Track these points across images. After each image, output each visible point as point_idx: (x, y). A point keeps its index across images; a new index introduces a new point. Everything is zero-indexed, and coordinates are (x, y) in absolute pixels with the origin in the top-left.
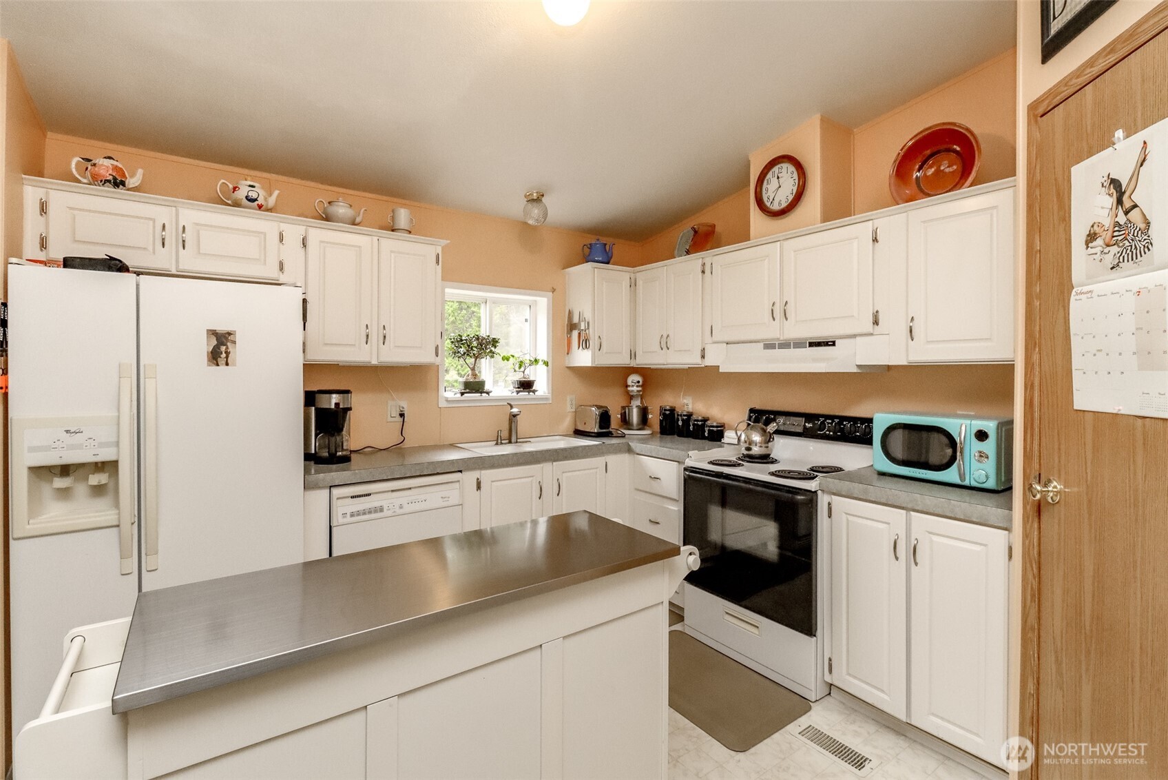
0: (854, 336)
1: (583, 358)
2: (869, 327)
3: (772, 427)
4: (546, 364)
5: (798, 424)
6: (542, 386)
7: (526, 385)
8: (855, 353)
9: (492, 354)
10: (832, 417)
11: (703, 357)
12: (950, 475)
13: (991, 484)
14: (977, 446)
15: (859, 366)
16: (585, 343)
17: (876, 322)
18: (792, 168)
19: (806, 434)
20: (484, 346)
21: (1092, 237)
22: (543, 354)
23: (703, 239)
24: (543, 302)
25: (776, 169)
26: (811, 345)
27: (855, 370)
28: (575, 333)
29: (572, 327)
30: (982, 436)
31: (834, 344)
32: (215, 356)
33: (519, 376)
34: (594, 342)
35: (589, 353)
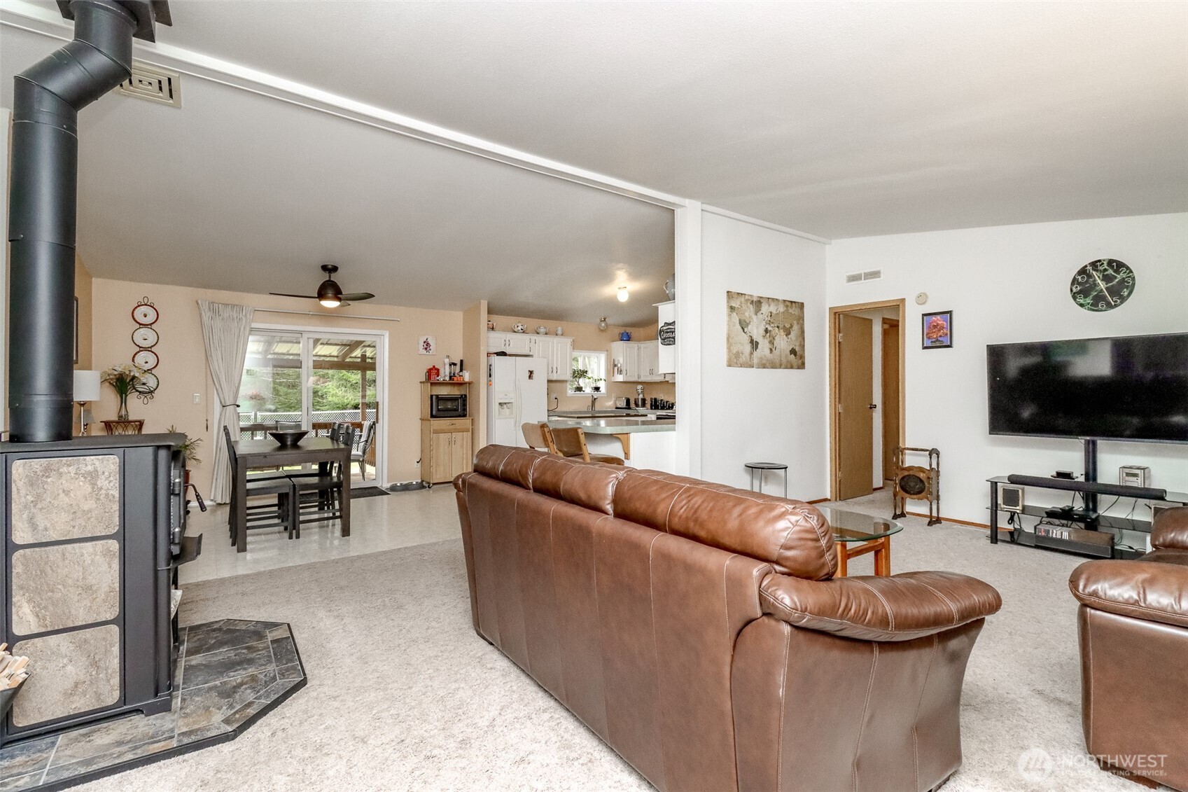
1: (620, 378)
4: (605, 380)
6: (603, 390)
7: (597, 389)
9: (585, 377)
16: (620, 372)
20: (583, 373)
22: (603, 377)
24: (603, 357)
28: (616, 368)
29: (615, 366)
32: (530, 377)
33: (594, 385)
34: (624, 372)
35: (621, 376)
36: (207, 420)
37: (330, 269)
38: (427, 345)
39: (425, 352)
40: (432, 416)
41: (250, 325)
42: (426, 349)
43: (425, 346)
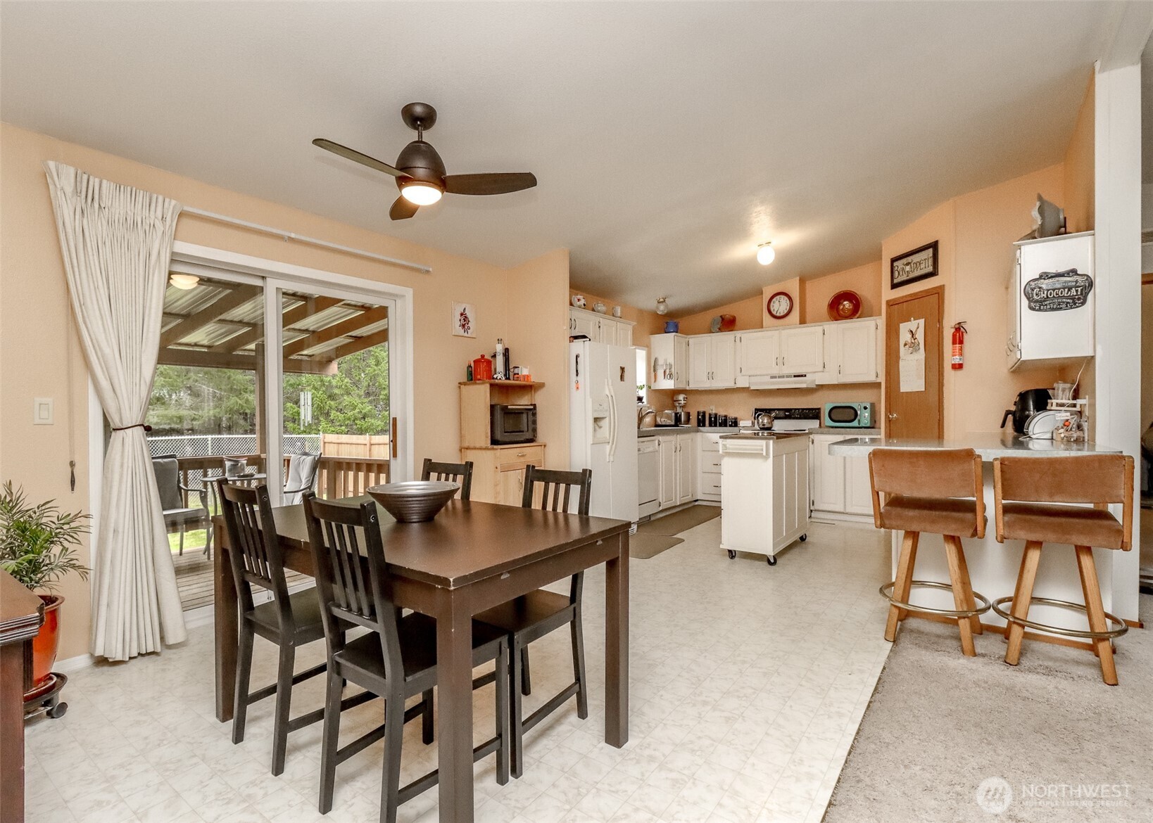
0: (815, 372)
1: (668, 384)
2: (821, 369)
3: (773, 414)
5: (782, 414)
6: (645, 400)
7: (640, 399)
8: (815, 380)
10: (798, 409)
11: (736, 383)
12: (855, 423)
13: (868, 425)
14: (864, 412)
15: (817, 385)
17: (824, 367)
18: (786, 298)
19: (786, 417)
21: (905, 345)
23: (728, 324)
25: (778, 297)
26: (795, 376)
27: (815, 387)
28: (661, 371)
29: (659, 367)
30: (865, 408)
31: (805, 376)
32: (622, 377)
34: (675, 376)
35: (672, 382)
36: (72, 464)
37: (420, 118)
38: (465, 318)
39: (461, 331)
40: (494, 442)
41: (172, 247)
42: (464, 326)
43: (462, 322)
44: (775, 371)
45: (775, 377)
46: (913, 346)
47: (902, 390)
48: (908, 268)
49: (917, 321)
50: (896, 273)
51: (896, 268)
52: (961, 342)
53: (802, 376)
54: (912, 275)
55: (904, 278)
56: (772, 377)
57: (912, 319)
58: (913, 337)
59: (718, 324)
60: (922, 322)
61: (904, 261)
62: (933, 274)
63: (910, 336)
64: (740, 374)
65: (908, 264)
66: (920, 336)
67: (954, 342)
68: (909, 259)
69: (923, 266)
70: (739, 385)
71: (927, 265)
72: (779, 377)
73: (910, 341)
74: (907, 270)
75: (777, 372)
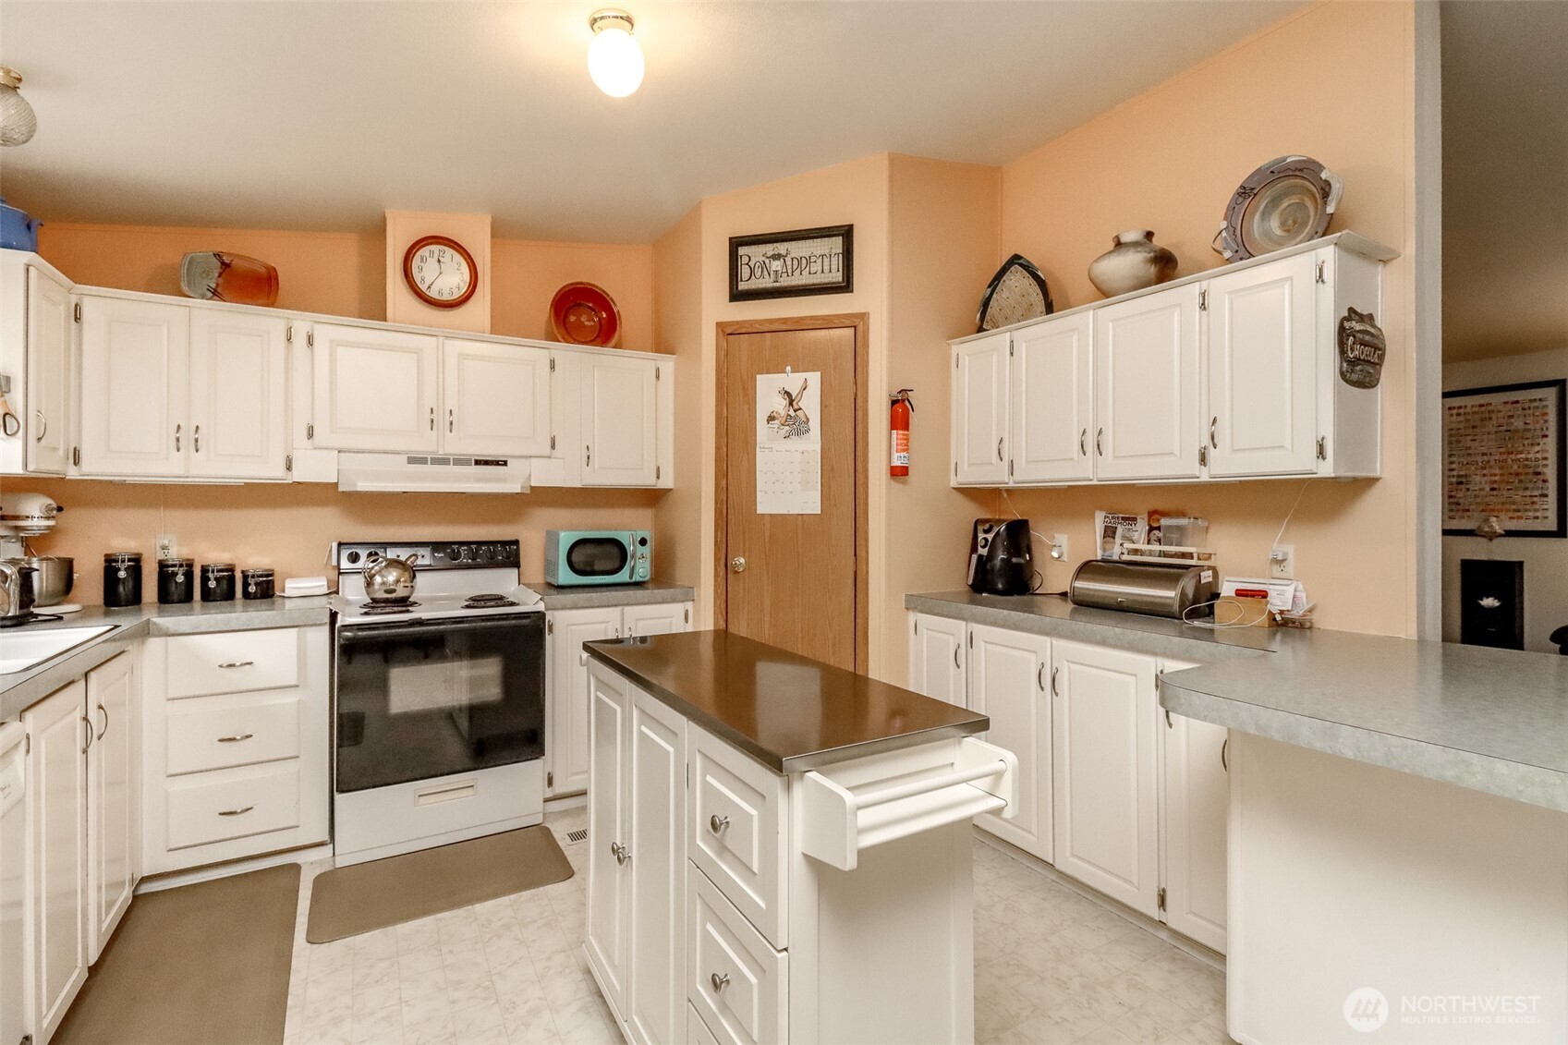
0: (529, 457)
2: (545, 449)
8: (530, 475)
10: (468, 543)
11: (289, 468)
12: (623, 576)
13: (648, 577)
14: (640, 549)
15: (532, 488)
17: (553, 447)
21: (771, 418)
23: (248, 282)
25: (434, 248)
26: (478, 462)
30: (643, 542)
31: (505, 463)
44: (426, 443)
45: (423, 461)
46: (796, 425)
47: (762, 508)
48: (776, 265)
49: (803, 375)
50: (745, 272)
51: (745, 260)
52: (906, 427)
53: (497, 463)
54: (785, 282)
55: (767, 283)
56: (412, 460)
57: (789, 368)
58: (791, 404)
59: (207, 274)
60: (814, 378)
61: (769, 249)
62: (846, 286)
63: (785, 402)
64: (308, 443)
65: (777, 257)
66: (811, 405)
67: (893, 426)
68: (781, 248)
69: (816, 267)
70: (301, 474)
71: (826, 268)
72: (436, 461)
73: (783, 413)
74: (774, 268)
75: (433, 448)
